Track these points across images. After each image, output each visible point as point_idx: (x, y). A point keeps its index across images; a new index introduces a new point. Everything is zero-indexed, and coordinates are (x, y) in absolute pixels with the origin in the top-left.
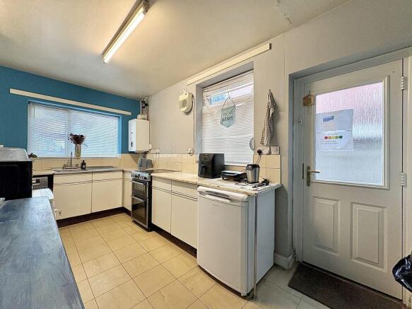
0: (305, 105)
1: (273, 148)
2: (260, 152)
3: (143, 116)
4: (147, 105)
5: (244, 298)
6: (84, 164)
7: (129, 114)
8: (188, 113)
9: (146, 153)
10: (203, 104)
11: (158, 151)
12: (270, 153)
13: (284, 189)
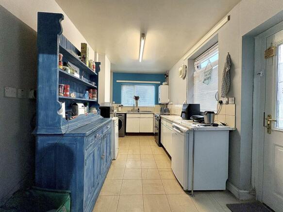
0: (266, 57)
1: (230, 99)
2: (221, 102)
3: (165, 83)
4: (167, 76)
5: (184, 191)
6: (139, 109)
7: (159, 82)
8: (184, 78)
9: (167, 104)
10: (194, 71)
11: (172, 103)
12: (227, 103)
13: (238, 132)
